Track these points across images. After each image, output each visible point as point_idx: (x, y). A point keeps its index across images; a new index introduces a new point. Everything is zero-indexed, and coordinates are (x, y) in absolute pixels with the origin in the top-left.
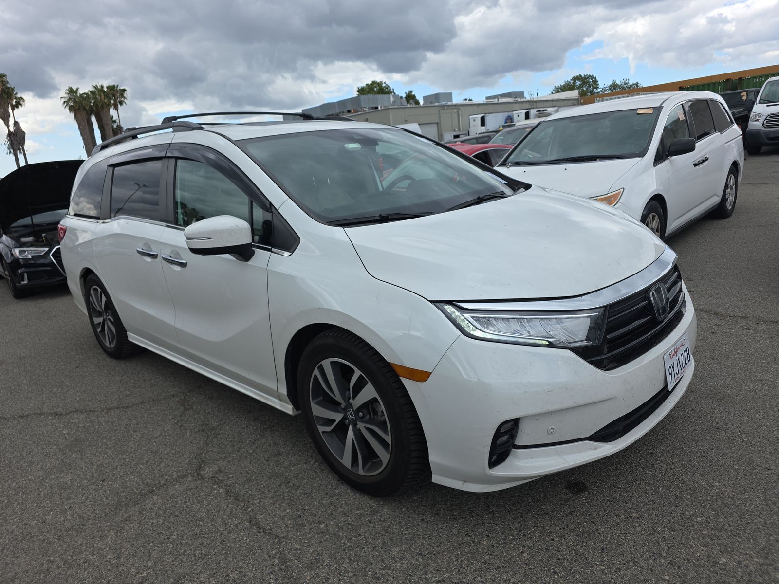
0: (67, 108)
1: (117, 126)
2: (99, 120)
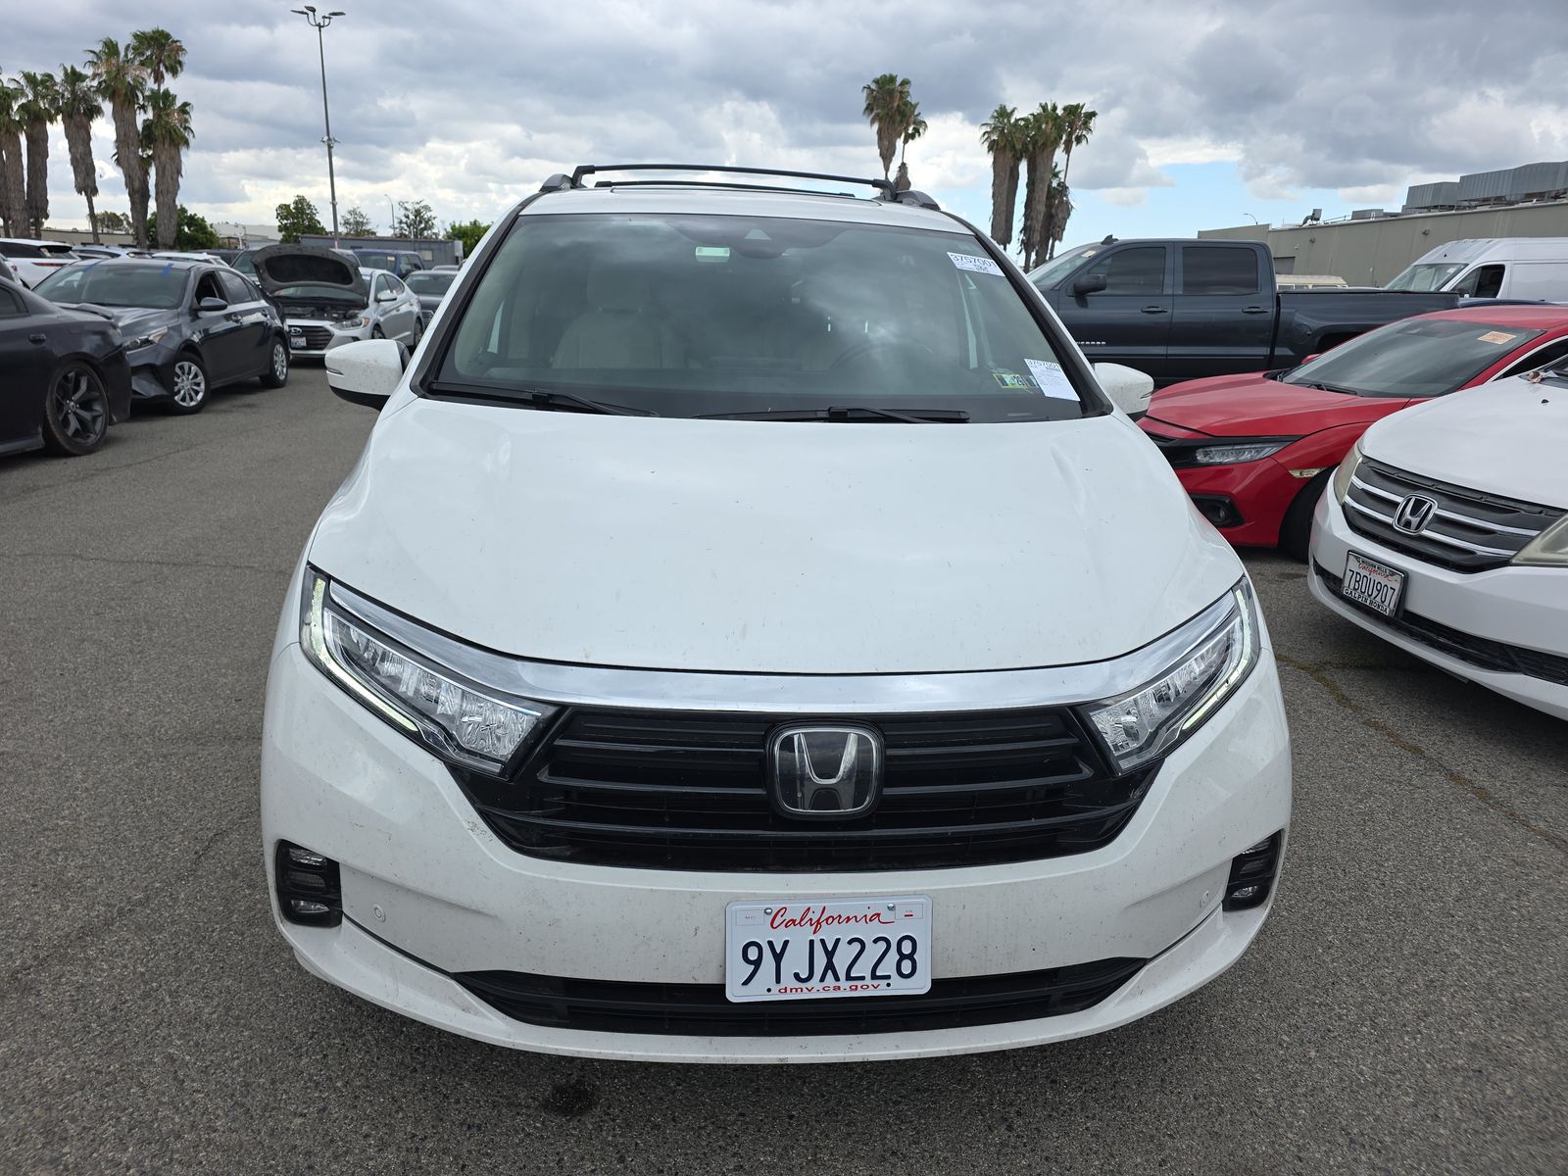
0: (986, 144)
1: (1059, 185)
2: (1031, 170)
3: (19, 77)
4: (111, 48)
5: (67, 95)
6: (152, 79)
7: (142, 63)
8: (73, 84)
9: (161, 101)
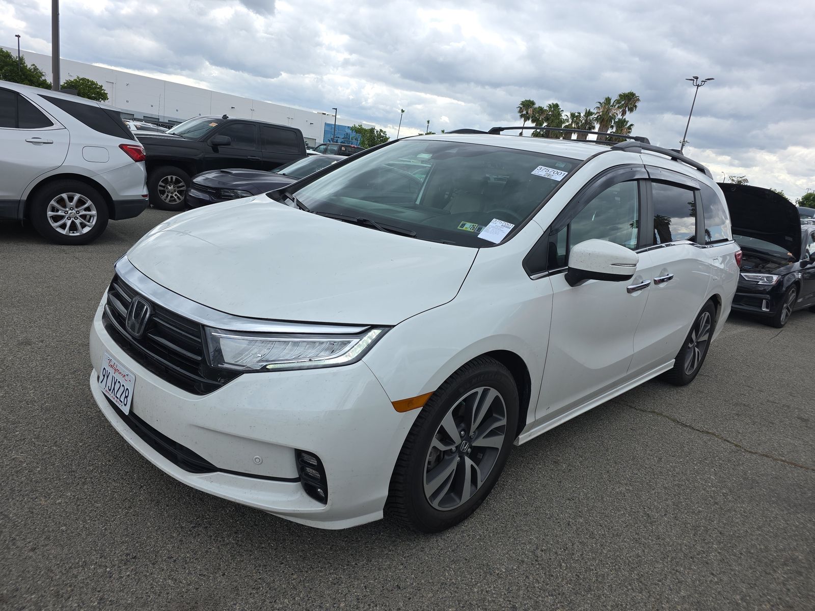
3: (569, 115)
4: (608, 100)
5: (583, 121)
6: (621, 114)
7: (619, 107)
8: (587, 117)
9: (621, 124)
